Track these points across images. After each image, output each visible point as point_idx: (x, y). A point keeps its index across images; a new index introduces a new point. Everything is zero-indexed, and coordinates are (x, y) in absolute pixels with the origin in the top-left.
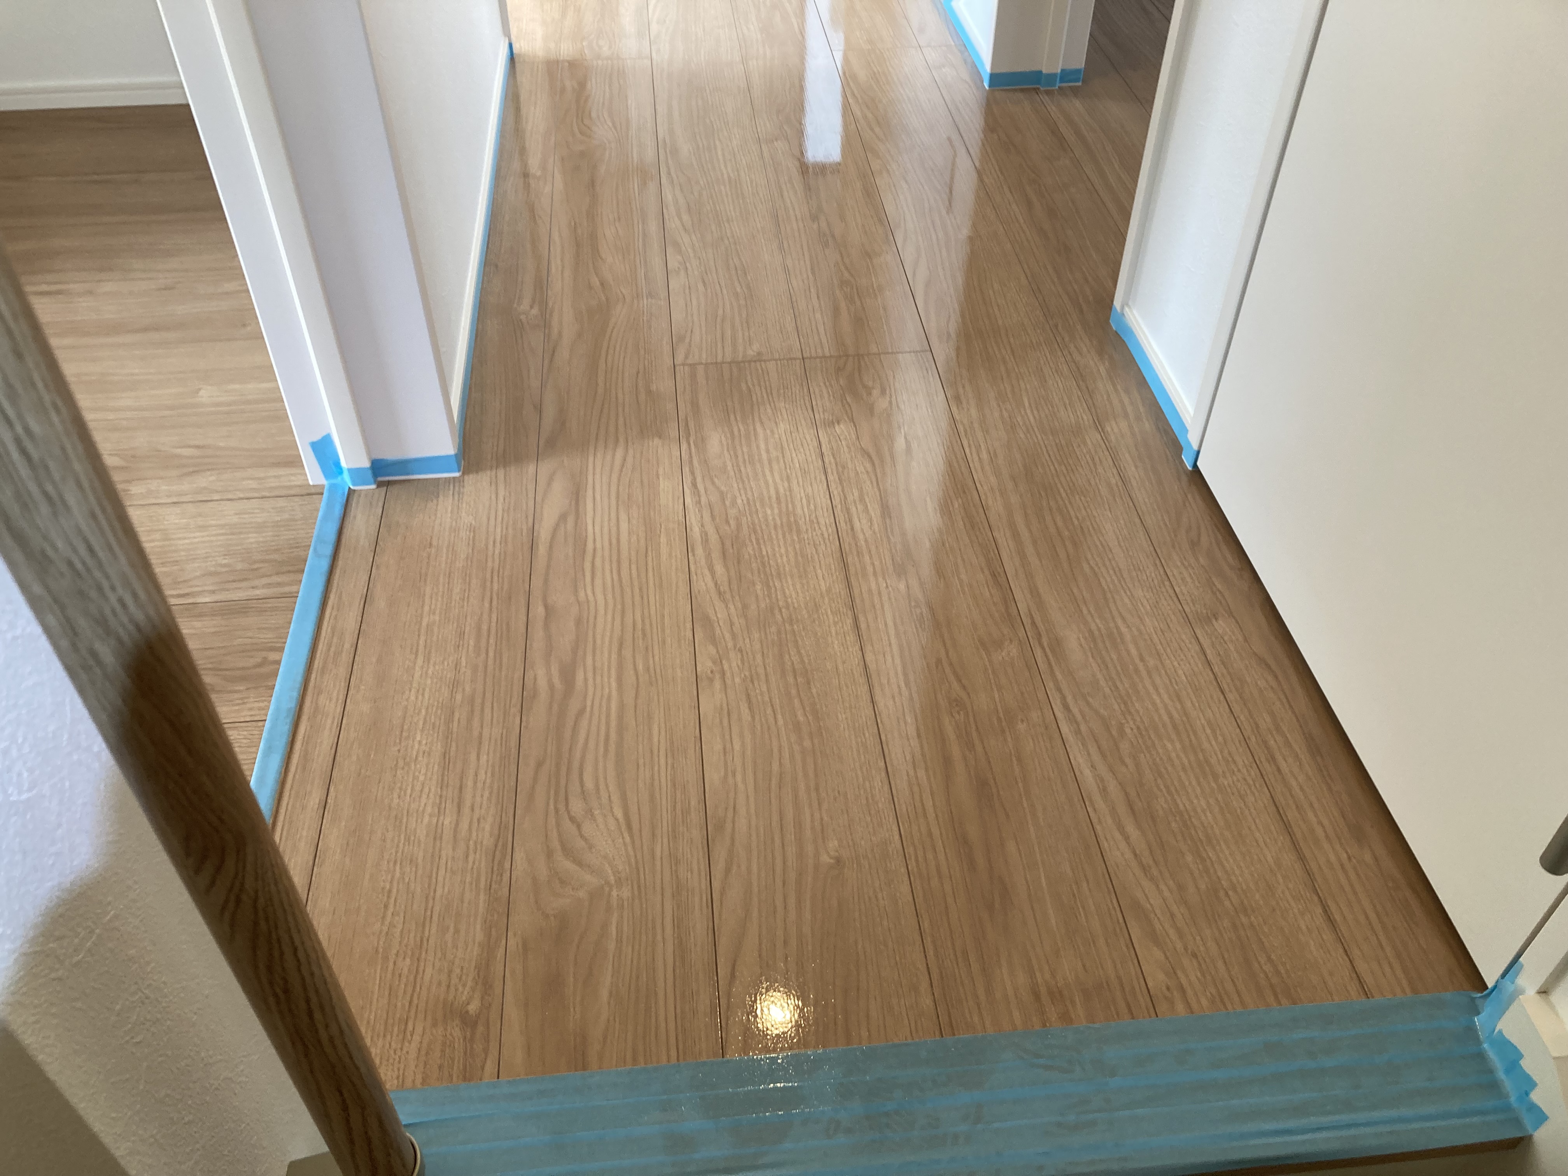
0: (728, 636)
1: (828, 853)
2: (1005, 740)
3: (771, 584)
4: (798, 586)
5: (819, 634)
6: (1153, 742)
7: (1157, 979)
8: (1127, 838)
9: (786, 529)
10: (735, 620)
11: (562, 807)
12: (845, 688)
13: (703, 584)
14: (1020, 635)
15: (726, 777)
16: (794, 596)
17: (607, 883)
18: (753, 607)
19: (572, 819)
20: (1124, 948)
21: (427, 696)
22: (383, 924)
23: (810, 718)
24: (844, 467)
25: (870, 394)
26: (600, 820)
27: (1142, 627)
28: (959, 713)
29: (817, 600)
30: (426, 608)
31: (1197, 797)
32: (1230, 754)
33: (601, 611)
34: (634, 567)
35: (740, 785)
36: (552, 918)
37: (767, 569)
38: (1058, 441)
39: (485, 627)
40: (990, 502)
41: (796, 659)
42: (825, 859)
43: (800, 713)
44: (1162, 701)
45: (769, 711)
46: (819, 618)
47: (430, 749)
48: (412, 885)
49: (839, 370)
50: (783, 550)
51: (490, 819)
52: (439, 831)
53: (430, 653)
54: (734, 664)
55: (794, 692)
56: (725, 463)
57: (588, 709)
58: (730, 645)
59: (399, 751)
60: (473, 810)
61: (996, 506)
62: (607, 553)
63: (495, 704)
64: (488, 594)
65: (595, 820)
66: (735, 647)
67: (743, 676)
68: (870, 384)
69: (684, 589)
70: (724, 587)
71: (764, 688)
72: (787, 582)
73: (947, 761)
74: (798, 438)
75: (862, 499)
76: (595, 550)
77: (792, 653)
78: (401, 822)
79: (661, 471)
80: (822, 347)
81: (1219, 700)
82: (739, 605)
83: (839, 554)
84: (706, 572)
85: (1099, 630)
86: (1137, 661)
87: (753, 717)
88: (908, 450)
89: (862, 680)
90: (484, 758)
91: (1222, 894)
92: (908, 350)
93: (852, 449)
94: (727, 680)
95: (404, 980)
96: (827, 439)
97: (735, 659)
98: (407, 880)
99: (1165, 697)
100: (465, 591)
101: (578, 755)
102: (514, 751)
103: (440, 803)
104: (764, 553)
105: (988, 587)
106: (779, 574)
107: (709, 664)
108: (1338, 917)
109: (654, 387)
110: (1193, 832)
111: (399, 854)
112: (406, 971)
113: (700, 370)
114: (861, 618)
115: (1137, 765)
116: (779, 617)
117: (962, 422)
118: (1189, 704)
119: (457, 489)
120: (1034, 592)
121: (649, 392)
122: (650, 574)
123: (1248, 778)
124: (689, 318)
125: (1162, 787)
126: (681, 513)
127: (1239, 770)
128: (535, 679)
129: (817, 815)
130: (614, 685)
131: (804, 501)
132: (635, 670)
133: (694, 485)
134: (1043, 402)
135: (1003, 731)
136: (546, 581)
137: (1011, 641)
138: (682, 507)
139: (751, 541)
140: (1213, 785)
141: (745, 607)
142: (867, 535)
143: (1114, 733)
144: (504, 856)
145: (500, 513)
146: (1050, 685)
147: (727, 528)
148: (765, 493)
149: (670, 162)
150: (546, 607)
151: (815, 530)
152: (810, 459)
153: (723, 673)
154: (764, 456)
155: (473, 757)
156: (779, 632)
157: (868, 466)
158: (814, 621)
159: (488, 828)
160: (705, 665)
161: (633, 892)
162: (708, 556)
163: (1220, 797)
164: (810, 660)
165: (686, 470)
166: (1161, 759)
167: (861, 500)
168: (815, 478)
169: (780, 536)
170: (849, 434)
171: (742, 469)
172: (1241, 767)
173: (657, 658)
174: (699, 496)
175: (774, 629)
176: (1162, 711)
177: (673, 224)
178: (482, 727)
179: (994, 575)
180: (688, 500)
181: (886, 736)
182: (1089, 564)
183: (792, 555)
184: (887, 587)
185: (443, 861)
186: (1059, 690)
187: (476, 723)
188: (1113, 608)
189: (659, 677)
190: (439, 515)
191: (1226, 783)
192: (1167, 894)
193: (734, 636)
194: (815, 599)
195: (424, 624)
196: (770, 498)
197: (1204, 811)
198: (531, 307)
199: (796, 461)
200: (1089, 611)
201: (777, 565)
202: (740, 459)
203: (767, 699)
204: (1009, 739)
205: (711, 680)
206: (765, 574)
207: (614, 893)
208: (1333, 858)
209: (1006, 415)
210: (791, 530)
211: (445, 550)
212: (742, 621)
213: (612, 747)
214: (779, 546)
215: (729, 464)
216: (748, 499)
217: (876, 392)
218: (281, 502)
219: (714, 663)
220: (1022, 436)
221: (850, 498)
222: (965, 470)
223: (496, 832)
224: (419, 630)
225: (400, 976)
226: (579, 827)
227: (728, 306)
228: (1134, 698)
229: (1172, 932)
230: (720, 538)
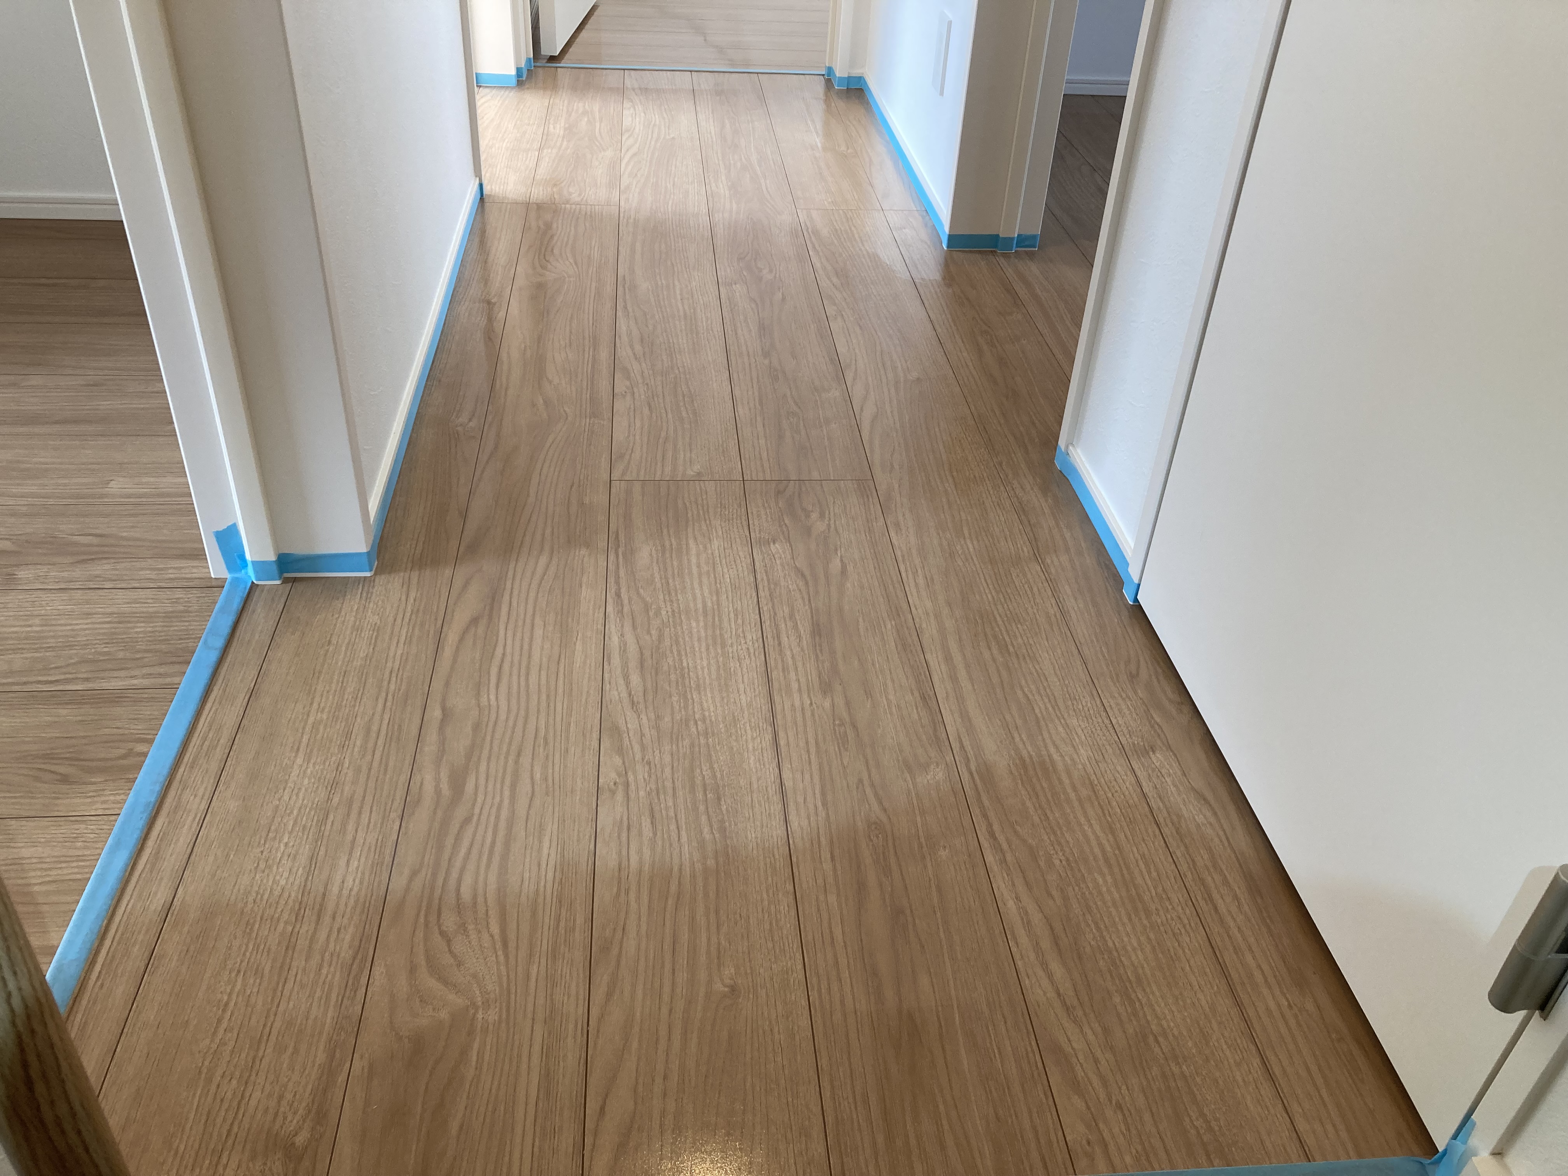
0: (637, 748)
1: (722, 980)
2: (925, 867)
3: (689, 697)
4: (718, 699)
5: (735, 749)
6: (1083, 876)
7: (1076, 1132)
8: (1050, 976)
9: (710, 642)
10: (646, 731)
11: (433, 918)
12: (757, 805)
13: (616, 693)
14: (948, 759)
15: (618, 895)
16: (712, 709)
17: (474, 1004)
18: (667, 719)
19: (442, 933)
20: (1042, 1096)
21: (301, 795)
22: (212, 1041)
23: (717, 836)
24: (776, 584)
25: (809, 516)
26: (473, 936)
27: (1075, 756)
28: (878, 837)
29: (736, 714)
30: (315, 705)
31: (1128, 935)
32: (1164, 890)
33: (503, 716)
34: (543, 673)
35: (633, 905)
36: (406, 1040)
37: (687, 681)
38: (996, 571)
39: (375, 728)
40: (924, 626)
41: (707, 773)
42: (719, 987)
43: (706, 830)
44: (1094, 833)
45: (673, 827)
46: (737, 732)
47: (297, 852)
48: (253, 999)
49: (779, 493)
50: (705, 663)
51: (351, 930)
52: (293, 940)
53: (311, 751)
54: (640, 777)
55: (702, 808)
56: (652, 575)
57: (475, 818)
58: (638, 756)
59: (262, 852)
60: (334, 918)
61: (930, 630)
62: (516, 658)
63: (374, 808)
64: (383, 695)
65: (467, 936)
66: (643, 760)
67: (648, 789)
68: (810, 508)
69: (595, 697)
70: (639, 697)
71: (670, 804)
72: (706, 695)
73: (861, 887)
74: (731, 554)
75: (792, 616)
76: (504, 654)
77: (704, 768)
78: (251, 929)
79: (585, 579)
80: (764, 472)
81: (1155, 836)
82: (652, 716)
83: (764, 669)
84: (621, 681)
85: (1031, 757)
86: (1069, 790)
87: (655, 834)
88: (844, 571)
89: (776, 798)
90: (354, 864)
91: (1151, 1039)
92: (850, 478)
93: (786, 567)
94: (630, 793)
95: (226, 1105)
96: (761, 557)
97: (641, 772)
98: (248, 992)
99: (1097, 828)
100: (359, 690)
101: (458, 864)
102: (388, 859)
103: (300, 909)
104: (685, 664)
105: (917, 709)
106: (698, 686)
107: (613, 775)
108: (1277, 1071)
109: (587, 501)
110: (1122, 971)
111: (244, 964)
112: (229, 1095)
113: (637, 487)
114: (781, 734)
115: (1066, 899)
116: (694, 730)
117: (900, 548)
118: (1122, 836)
119: (366, 588)
120: (965, 716)
121: (581, 504)
122: (561, 682)
123: (1182, 916)
124: (631, 438)
125: (1090, 922)
126: (601, 621)
127: (1173, 908)
128: (422, 784)
129: (714, 939)
130: (507, 793)
131: (732, 615)
132: (532, 778)
133: (618, 595)
134: (983, 534)
135: (923, 858)
136: (447, 684)
137: (938, 765)
138: (602, 615)
139: (672, 652)
140: (1145, 922)
141: (658, 717)
142: (794, 652)
143: (1042, 864)
144: (361, 970)
145: (408, 615)
146: (976, 811)
147: (647, 637)
148: (692, 605)
149: (628, 297)
150: (443, 709)
151: (740, 644)
152: (741, 575)
153: (627, 785)
154: (695, 570)
155: (342, 862)
156: (692, 745)
157: (801, 584)
158: (731, 736)
159: (348, 938)
160: (609, 776)
161: (500, 1016)
162: (625, 665)
163: (1152, 936)
164: (722, 775)
165: (611, 580)
166: (1090, 893)
167: (791, 618)
168: (746, 594)
169: (703, 649)
170: (784, 553)
171: (670, 581)
172: (1175, 906)
173: (557, 768)
174: (622, 606)
175: (687, 742)
176: (1094, 843)
177: (624, 352)
178: (356, 831)
179: (923, 698)
180: (610, 609)
181: (797, 858)
182: (1023, 691)
183: (713, 668)
184: (811, 704)
185: (293, 972)
186: (985, 816)
187: (351, 827)
188: (1046, 735)
189: (557, 787)
190: (343, 613)
191: (1159, 921)
192: (1091, 1037)
193: (643, 748)
194: (733, 714)
195: (311, 720)
196: (696, 610)
197: (1134, 949)
198: (470, 420)
199: (727, 576)
200: (1022, 739)
201: (697, 677)
202: (670, 572)
203: (672, 814)
204: (929, 865)
205: (613, 793)
206: (684, 686)
207: (480, 1016)
208: (1272, 1005)
209: (945, 543)
210: (715, 643)
211: (344, 648)
212: (654, 732)
213: (496, 859)
214: (701, 659)
215: (657, 575)
216: (673, 611)
217: (814, 516)
218: (179, 594)
219: (619, 775)
220: (961, 564)
221: (780, 614)
222: (901, 595)
223: (357, 943)
224: (304, 728)
225: (222, 1100)
226: (449, 942)
227: (672, 428)
228: (1065, 829)
229: (1096, 1081)
230: (640, 648)
